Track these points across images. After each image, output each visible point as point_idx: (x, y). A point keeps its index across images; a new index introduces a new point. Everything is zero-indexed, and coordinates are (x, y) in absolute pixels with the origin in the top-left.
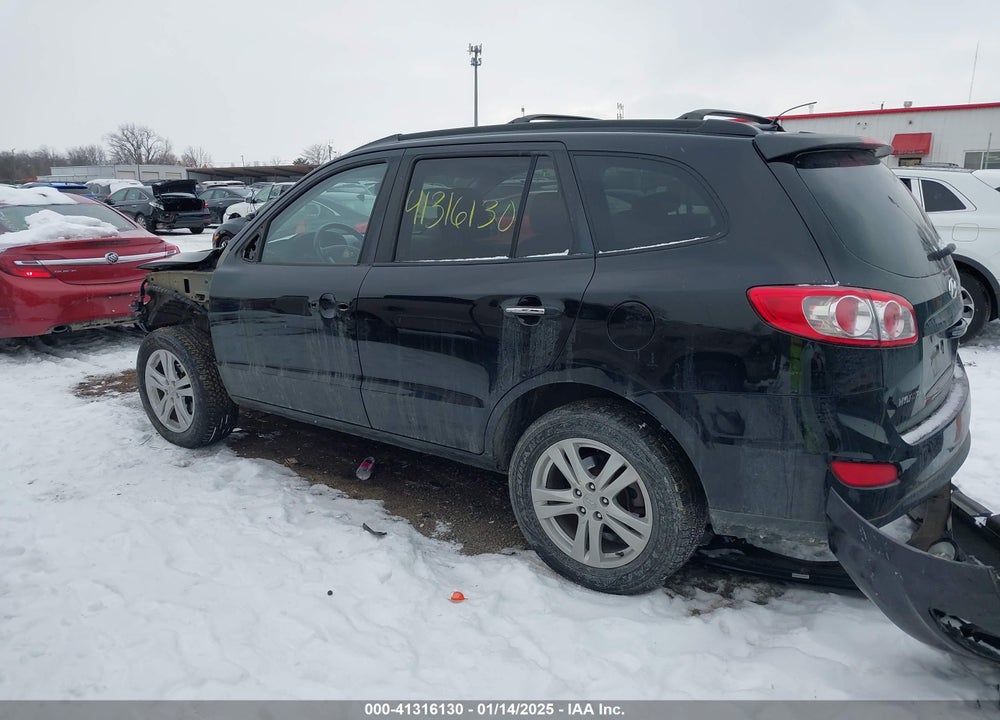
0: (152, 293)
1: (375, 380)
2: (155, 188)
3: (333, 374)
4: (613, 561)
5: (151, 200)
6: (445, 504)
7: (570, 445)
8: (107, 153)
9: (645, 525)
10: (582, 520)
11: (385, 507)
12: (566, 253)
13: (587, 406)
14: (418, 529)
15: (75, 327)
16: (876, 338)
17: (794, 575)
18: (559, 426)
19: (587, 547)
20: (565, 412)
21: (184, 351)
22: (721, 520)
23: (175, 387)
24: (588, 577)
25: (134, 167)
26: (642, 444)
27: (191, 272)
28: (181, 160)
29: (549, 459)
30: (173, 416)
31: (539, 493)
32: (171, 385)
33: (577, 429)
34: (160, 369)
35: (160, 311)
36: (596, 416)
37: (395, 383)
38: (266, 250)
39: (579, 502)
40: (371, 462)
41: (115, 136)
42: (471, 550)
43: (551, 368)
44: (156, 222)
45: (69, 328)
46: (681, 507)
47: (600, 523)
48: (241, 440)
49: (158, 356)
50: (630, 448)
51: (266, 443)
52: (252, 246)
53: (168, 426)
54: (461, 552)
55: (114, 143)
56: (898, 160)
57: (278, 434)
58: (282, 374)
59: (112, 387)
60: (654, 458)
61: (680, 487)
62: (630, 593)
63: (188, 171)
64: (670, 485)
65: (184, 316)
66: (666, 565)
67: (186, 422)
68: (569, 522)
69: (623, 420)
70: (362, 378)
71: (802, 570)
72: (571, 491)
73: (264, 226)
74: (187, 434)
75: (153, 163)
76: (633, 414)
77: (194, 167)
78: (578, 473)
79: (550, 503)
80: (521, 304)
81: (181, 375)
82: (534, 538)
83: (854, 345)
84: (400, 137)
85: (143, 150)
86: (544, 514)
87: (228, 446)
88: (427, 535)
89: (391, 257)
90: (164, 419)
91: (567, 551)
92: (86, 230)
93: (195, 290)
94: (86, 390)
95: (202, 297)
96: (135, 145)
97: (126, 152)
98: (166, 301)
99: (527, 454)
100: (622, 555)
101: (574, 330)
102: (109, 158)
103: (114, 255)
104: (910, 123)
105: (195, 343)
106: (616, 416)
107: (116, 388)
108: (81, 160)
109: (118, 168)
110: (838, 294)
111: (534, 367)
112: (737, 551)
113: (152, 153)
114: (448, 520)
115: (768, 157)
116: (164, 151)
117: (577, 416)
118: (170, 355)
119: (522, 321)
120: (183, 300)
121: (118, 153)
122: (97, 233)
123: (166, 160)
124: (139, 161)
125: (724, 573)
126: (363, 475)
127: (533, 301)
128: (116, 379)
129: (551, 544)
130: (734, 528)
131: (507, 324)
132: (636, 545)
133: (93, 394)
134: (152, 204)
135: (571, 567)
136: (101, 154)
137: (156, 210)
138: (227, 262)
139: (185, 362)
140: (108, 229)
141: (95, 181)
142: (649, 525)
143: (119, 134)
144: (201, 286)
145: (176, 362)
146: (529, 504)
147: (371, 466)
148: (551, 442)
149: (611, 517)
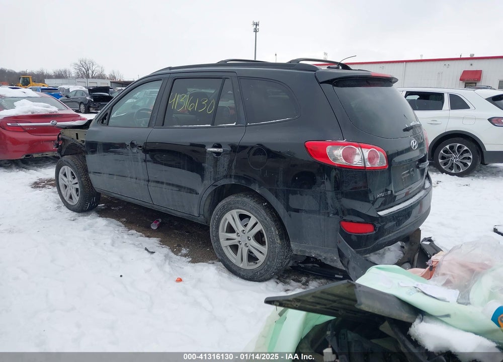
0: (63, 140)
1: (154, 181)
2: (90, 90)
3: (136, 179)
4: (253, 266)
5: (87, 96)
6: (189, 241)
7: (235, 213)
8: (73, 72)
9: (264, 249)
10: (240, 247)
11: (161, 241)
12: (234, 124)
13: (242, 195)
14: (173, 251)
15: (35, 156)
16: (363, 166)
17: (336, 276)
18: (230, 204)
19: (242, 260)
20: (232, 197)
21: (75, 167)
22: (296, 247)
23: (71, 183)
24: (242, 273)
25: (85, 80)
26: (263, 212)
27: (79, 130)
28: (108, 76)
29: (226, 219)
30: (71, 197)
31: (223, 235)
32: (70, 183)
33: (237, 205)
34: (65, 175)
35: (68, 148)
36: (245, 199)
37: (162, 183)
38: (111, 120)
39: (238, 239)
40: (158, 221)
41: (77, 65)
42: (194, 261)
43: (225, 177)
44: (89, 107)
45: (32, 156)
46: (279, 241)
47: (247, 249)
48: (103, 210)
49: (64, 169)
50: (258, 214)
51: (114, 211)
52: (104, 118)
53: (68, 202)
54: (189, 262)
55: (76, 68)
56: (464, 84)
57: (121, 207)
58: (115, 178)
59: (49, 184)
60: (268, 219)
61: (279, 232)
62: (259, 281)
63: (111, 82)
64: (274, 231)
65: (79, 151)
66: (273, 268)
67: (76, 200)
68: (235, 248)
69: (257, 201)
70: (149, 181)
71: (340, 273)
72: (236, 234)
73: (110, 108)
74: (76, 206)
75: (95, 78)
76: (260, 199)
77: (114, 80)
78: (238, 226)
79: (228, 239)
80: (214, 147)
81: (74, 178)
82: (220, 255)
83: (351, 169)
84: (170, 68)
85: (90, 72)
86: (224, 244)
87: (96, 212)
88: (176, 253)
89: (161, 124)
90: (67, 198)
91: (234, 261)
92: (42, 110)
93: (81, 139)
94: (36, 185)
95: (83, 141)
96: (86, 68)
97: (82, 72)
98: (70, 143)
99: (217, 216)
100: (256, 263)
101: (235, 159)
102: (73, 75)
103: (55, 122)
104: (471, 65)
105: (80, 163)
106: (254, 199)
107: (51, 185)
108: (60, 76)
109: (77, 80)
110: (344, 145)
111: (219, 176)
112: (316, 265)
113: (94, 73)
114: (188, 247)
115: (321, 81)
116: (100, 72)
117: (237, 199)
118: (69, 168)
119: (215, 155)
120: (75, 143)
121: (78, 73)
122: (47, 111)
123: (101, 77)
124: (88, 77)
125: (307, 274)
126: (154, 227)
127: (219, 146)
128: (52, 181)
129: (227, 258)
130: (301, 251)
131: (208, 156)
132: (262, 258)
133: (40, 187)
134: (88, 98)
135: (235, 269)
136: (70, 73)
137: (89, 101)
138: (94, 126)
139: (75, 171)
140: (53, 109)
141: (62, 86)
142: (267, 249)
143: (79, 63)
144: (84, 136)
145: (72, 172)
146: (218, 240)
147: (158, 223)
148: (227, 211)
149: (252, 246)
